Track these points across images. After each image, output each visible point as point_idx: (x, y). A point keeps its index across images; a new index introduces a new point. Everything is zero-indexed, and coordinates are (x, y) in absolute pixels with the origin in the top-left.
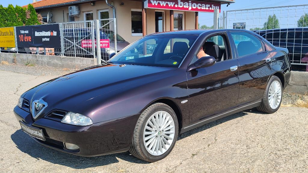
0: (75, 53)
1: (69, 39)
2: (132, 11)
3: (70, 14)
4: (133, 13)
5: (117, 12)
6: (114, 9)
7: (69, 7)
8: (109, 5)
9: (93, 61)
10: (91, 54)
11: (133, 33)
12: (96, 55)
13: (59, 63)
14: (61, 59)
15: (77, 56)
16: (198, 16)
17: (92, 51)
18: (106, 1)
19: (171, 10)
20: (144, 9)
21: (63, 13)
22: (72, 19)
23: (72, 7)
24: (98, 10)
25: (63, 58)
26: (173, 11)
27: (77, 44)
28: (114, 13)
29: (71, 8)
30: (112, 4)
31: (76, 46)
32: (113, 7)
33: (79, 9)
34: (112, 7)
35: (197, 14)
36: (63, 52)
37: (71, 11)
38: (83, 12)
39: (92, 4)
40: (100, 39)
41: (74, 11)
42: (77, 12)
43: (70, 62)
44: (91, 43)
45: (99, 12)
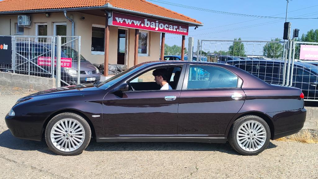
0: (29, 70)
1: (23, 55)
2: (92, 27)
3: (19, 24)
4: (94, 29)
5: (76, 26)
6: (73, 23)
7: (19, 16)
8: (68, 18)
9: (52, 81)
10: (50, 73)
11: (93, 51)
12: (55, 74)
13: (8, 81)
14: (11, 77)
15: (31, 74)
16: (164, 37)
17: (50, 70)
18: (65, 14)
19: (136, 29)
20: (108, 27)
21: (10, 22)
22: (21, 29)
23: (23, 16)
24: (54, 22)
25: (14, 76)
26: (138, 30)
27: (33, 61)
28: (73, 27)
29: (21, 18)
30: (71, 17)
31: (31, 63)
32: (73, 21)
33: (31, 19)
34: (71, 21)
35: (163, 35)
36: (14, 68)
37: (20, 20)
38: (35, 23)
39: (47, 15)
40: (60, 58)
41: (25, 21)
42: (28, 22)
43: (22, 81)
44: (51, 62)
45: (55, 25)
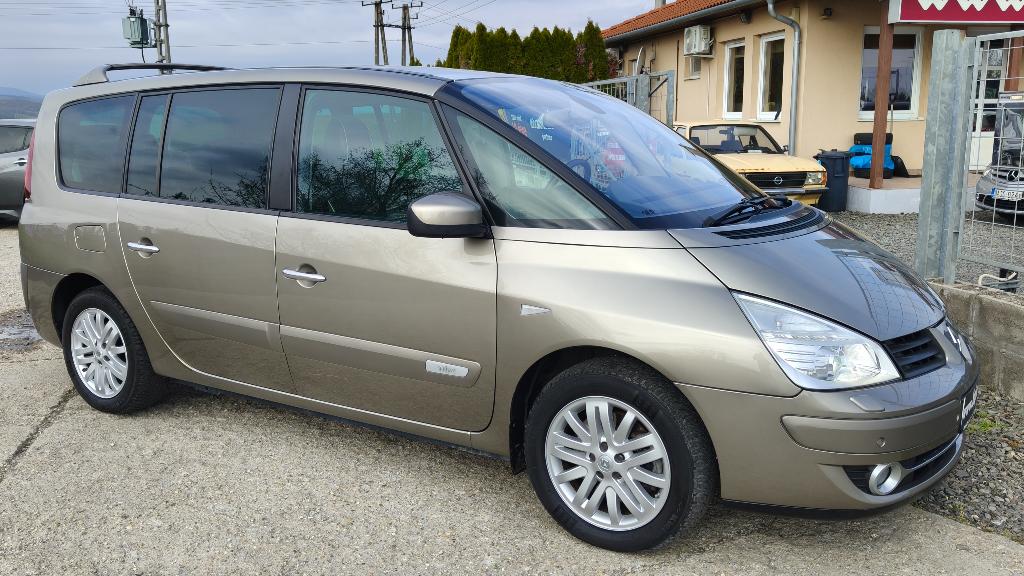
5: (806, 38)
6: (797, 29)
7: (685, 30)
8: (780, 17)
18: (770, 6)
20: (887, 28)
21: (678, 49)
23: (693, 29)
24: (760, 36)
28: (797, 42)
29: (689, 31)
30: (794, 14)
32: (795, 25)
33: (712, 35)
37: (688, 41)
38: (724, 43)
39: (743, 16)
41: (697, 41)
42: (705, 44)
45: (763, 42)
